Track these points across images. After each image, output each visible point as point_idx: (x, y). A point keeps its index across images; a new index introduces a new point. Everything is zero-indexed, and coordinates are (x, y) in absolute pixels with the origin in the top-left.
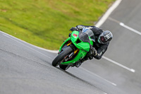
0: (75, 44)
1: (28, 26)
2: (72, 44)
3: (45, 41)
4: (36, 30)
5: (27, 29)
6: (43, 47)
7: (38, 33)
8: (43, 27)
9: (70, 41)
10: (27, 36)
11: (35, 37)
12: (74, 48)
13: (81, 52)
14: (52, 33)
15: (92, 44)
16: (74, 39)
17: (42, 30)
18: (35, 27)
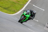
0: (25, 15)
1: (2, 6)
2: (24, 15)
3: (7, 11)
4: (5, 7)
5: (1, 7)
6: (7, 13)
7: (5, 9)
8: (7, 6)
9: (23, 15)
10: (1, 9)
11: (4, 10)
12: (25, 17)
13: (27, 18)
14: (10, 9)
15: (30, 15)
16: (25, 14)
17: (7, 7)
18: (4, 7)
